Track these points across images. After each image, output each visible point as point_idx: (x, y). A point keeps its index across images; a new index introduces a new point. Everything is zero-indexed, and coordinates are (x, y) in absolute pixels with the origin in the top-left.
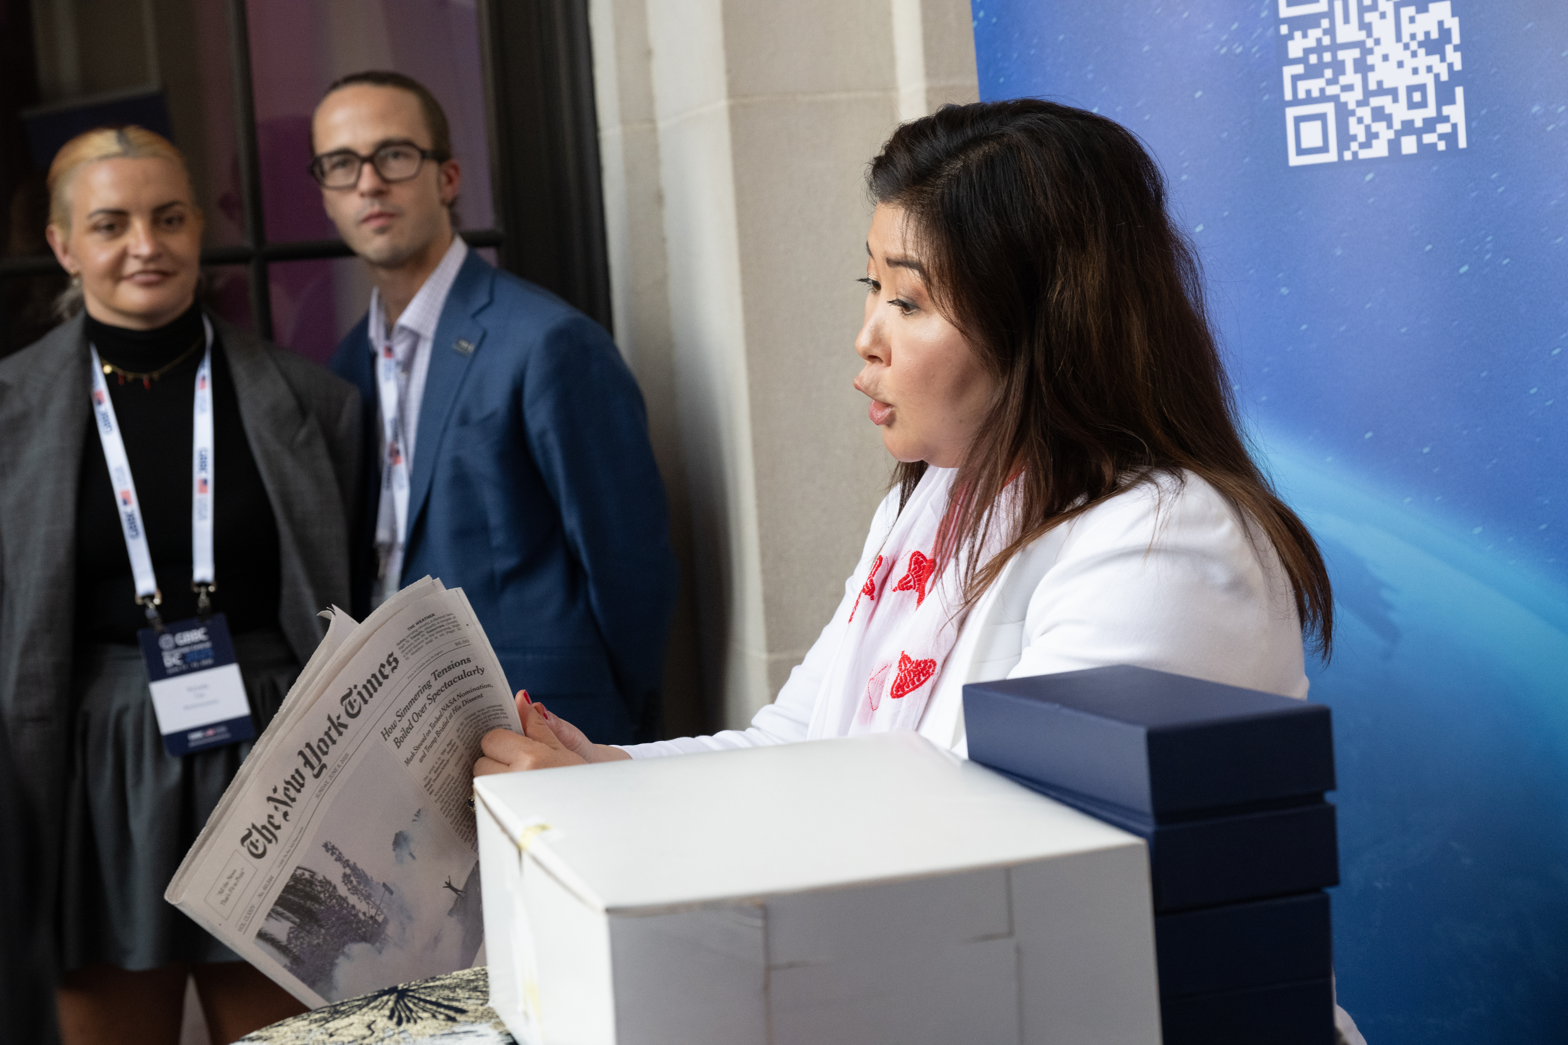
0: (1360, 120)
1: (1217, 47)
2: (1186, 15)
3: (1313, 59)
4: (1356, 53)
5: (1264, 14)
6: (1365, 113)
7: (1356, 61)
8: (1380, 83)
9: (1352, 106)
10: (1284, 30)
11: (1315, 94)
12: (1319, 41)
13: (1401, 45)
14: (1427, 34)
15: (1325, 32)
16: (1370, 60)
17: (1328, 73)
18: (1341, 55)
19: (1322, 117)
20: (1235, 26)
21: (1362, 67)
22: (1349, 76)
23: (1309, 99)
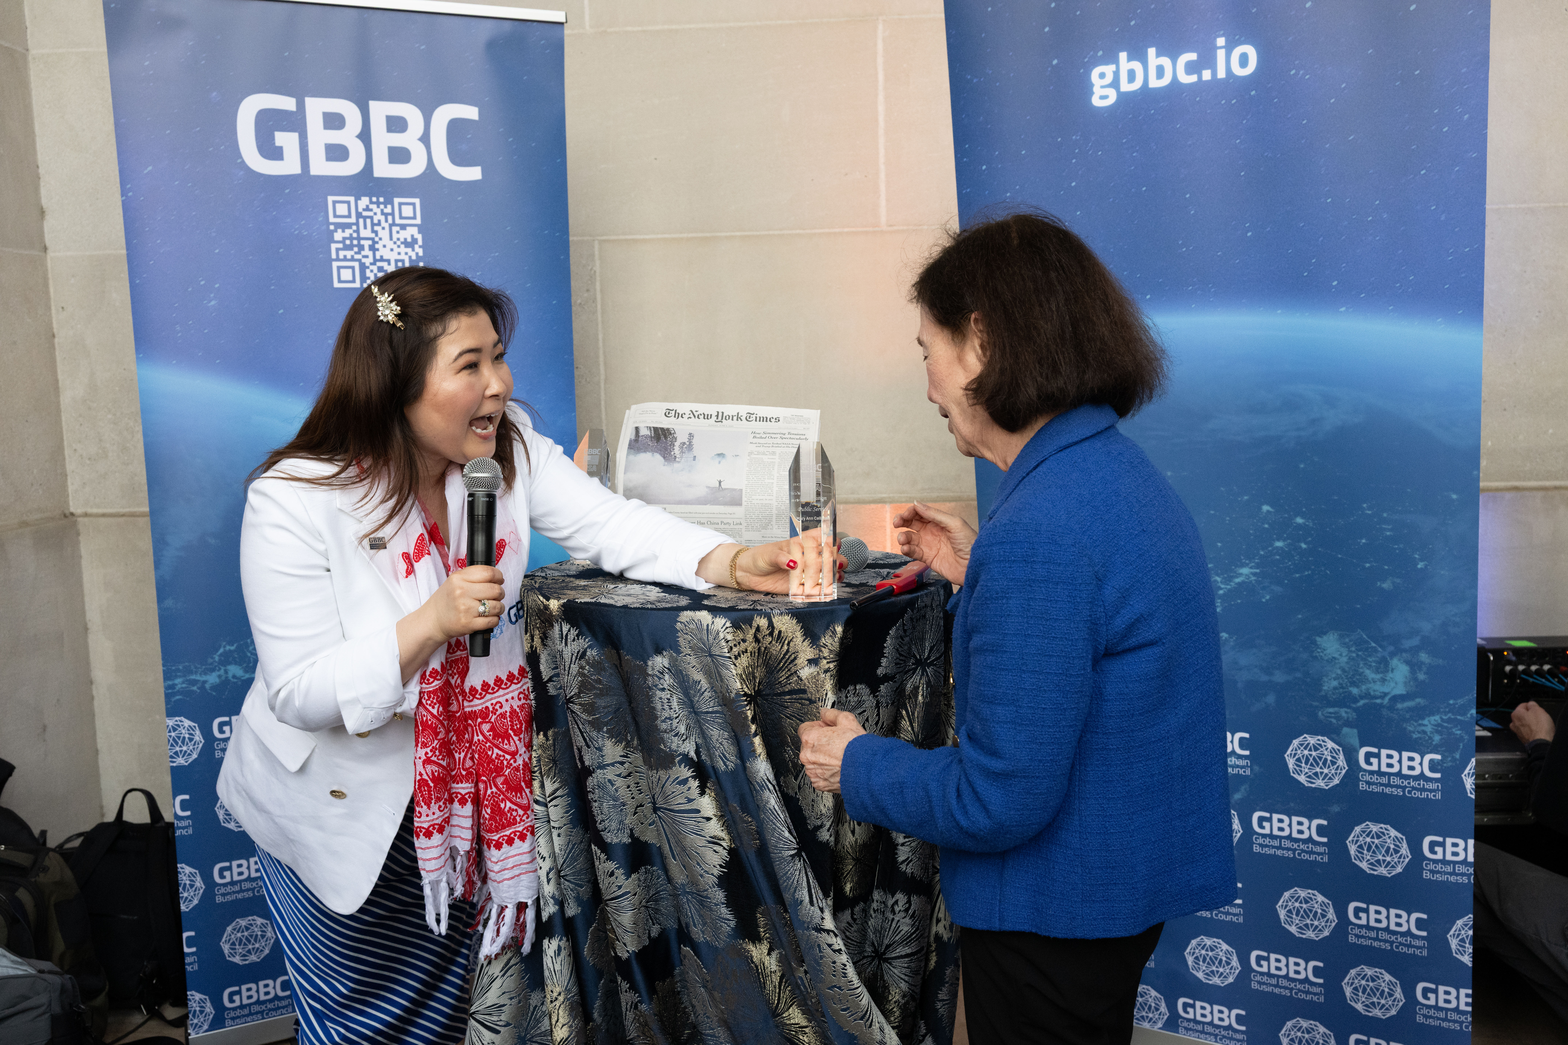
0: (372, 271)
1: (293, 230)
2: (274, 213)
3: (348, 242)
4: (370, 242)
5: (320, 219)
6: (375, 268)
7: (370, 246)
8: (382, 257)
9: (367, 264)
10: (332, 227)
11: (349, 257)
12: (351, 235)
13: (392, 242)
14: (405, 239)
15: (354, 231)
16: (377, 246)
17: (356, 249)
18: (362, 242)
19: (353, 268)
20: (303, 222)
21: (373, 248)
22: (366, 252)
23: (345, 259)
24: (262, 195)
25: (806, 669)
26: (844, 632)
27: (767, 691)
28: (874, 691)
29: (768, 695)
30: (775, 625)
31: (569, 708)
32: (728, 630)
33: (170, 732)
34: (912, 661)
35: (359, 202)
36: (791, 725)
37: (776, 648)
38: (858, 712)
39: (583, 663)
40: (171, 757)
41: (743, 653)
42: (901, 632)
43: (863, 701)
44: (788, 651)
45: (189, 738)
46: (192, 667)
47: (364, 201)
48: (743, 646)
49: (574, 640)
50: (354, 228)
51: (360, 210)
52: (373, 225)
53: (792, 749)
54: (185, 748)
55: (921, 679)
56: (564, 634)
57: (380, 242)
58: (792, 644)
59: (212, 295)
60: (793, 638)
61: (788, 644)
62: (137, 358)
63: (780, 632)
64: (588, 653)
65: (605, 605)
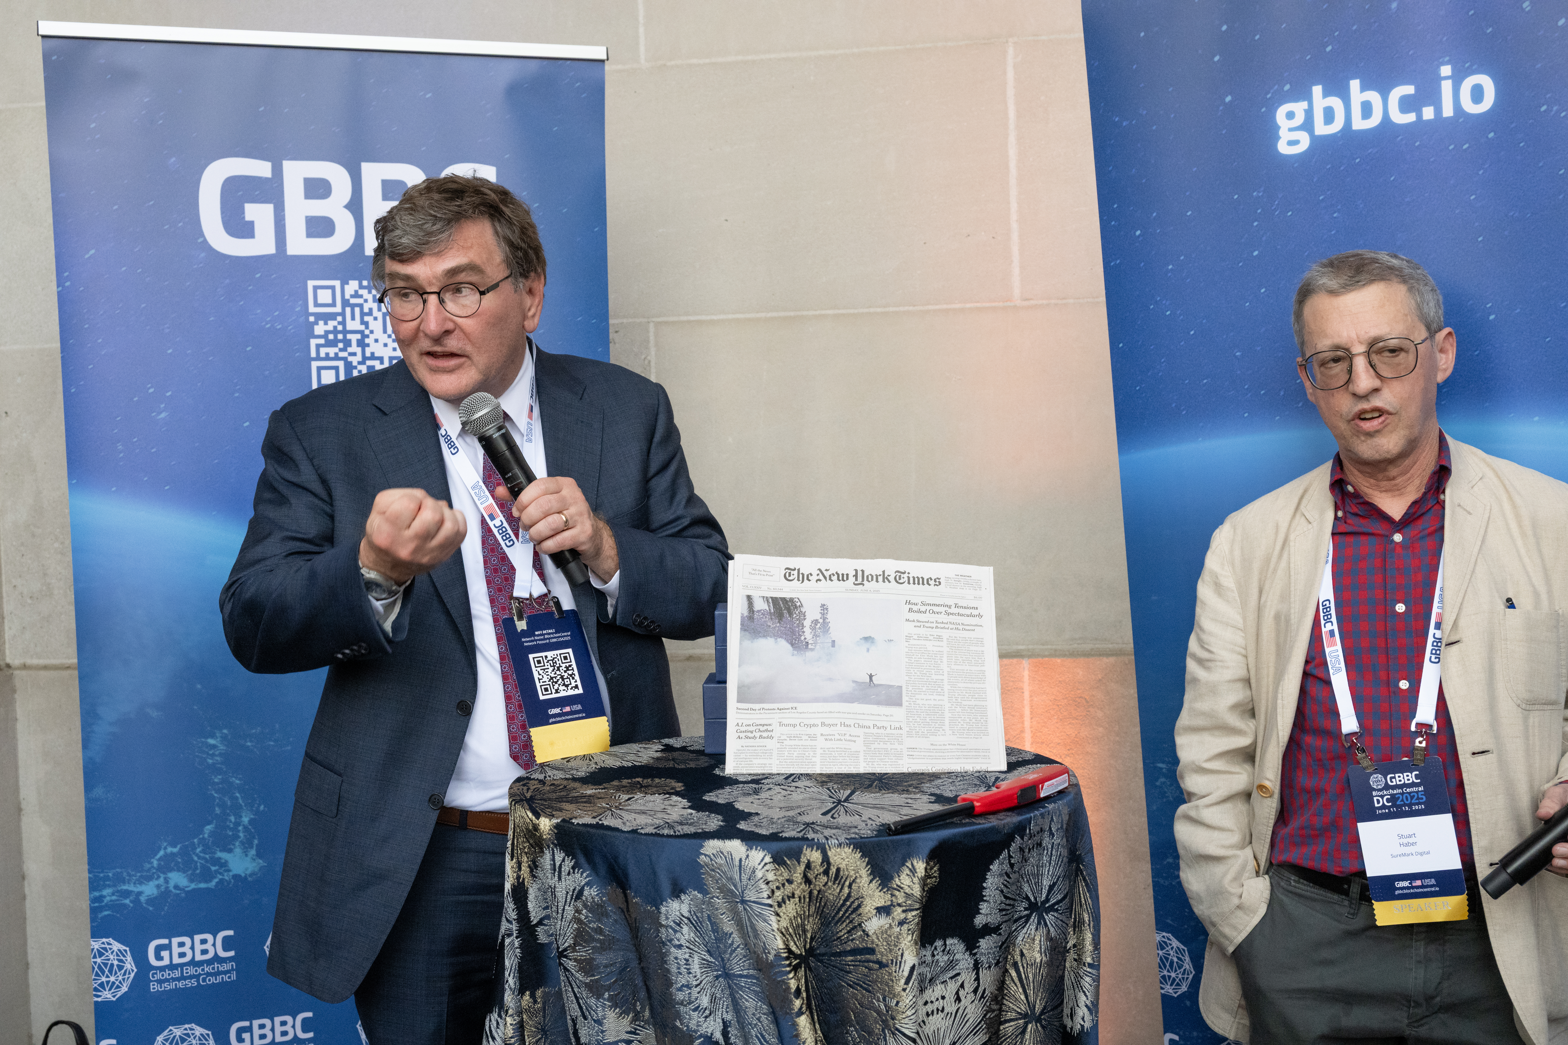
1: (264, 323)
2: (241, 303)
3: (331, 337)
4: (359, 336)
5: (298, 309)
7: (358, 340)
8: (373, 354)
9: (355, 364)
10: (312, 319)
11: (332, 355)
12: (335, 327)
13: (386, 335)
15: (339, 323)
16: (367, 341)
17: (341, 345)
18: (349, 336)
19: (337, 368)
20: (277, 313)
21: (362, 344)
22: (354, 348)
23: (327, 358)
24: (227, 281)
25: (875, 920)
26: (926, 869)
27: (822, 950)
28: (971, 946)
29: (824, 955)
30: (831, 860)
31: (562, 964)
32: (767, 867)
33: (95, 957)
34: (1025, 904)
35: (346, 287)
36: (854, 996)
37: (833, 892)
38: (950, 975)
39: (579, 905)
40: (96, 989)
41: (789, 898)
42: (1006, 867)
43: (957, 961)
44: (849, 895)
45: (118, 965)
46: (125, 874)
47: (352, 286)
48: (789, 888)
49: (569, 874)
50: (340, 319)
51: (347, 296)
52: (363, 314)
53: (856, 1030)
54: (112, 979)
55: (1037, 929)
56: (558, 864)
57: (371, 335)
58: (854, 886)
59: (162, 406)
60: (856, 878)
61: (850, 886)
62: (70, 484)
63: (838, 870)
64: (586, 893)
65: (609, 828)
